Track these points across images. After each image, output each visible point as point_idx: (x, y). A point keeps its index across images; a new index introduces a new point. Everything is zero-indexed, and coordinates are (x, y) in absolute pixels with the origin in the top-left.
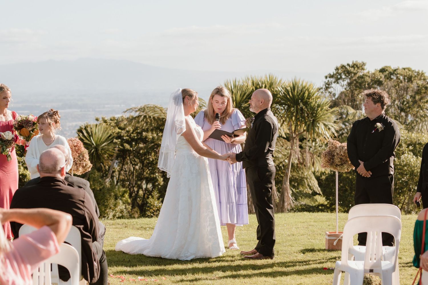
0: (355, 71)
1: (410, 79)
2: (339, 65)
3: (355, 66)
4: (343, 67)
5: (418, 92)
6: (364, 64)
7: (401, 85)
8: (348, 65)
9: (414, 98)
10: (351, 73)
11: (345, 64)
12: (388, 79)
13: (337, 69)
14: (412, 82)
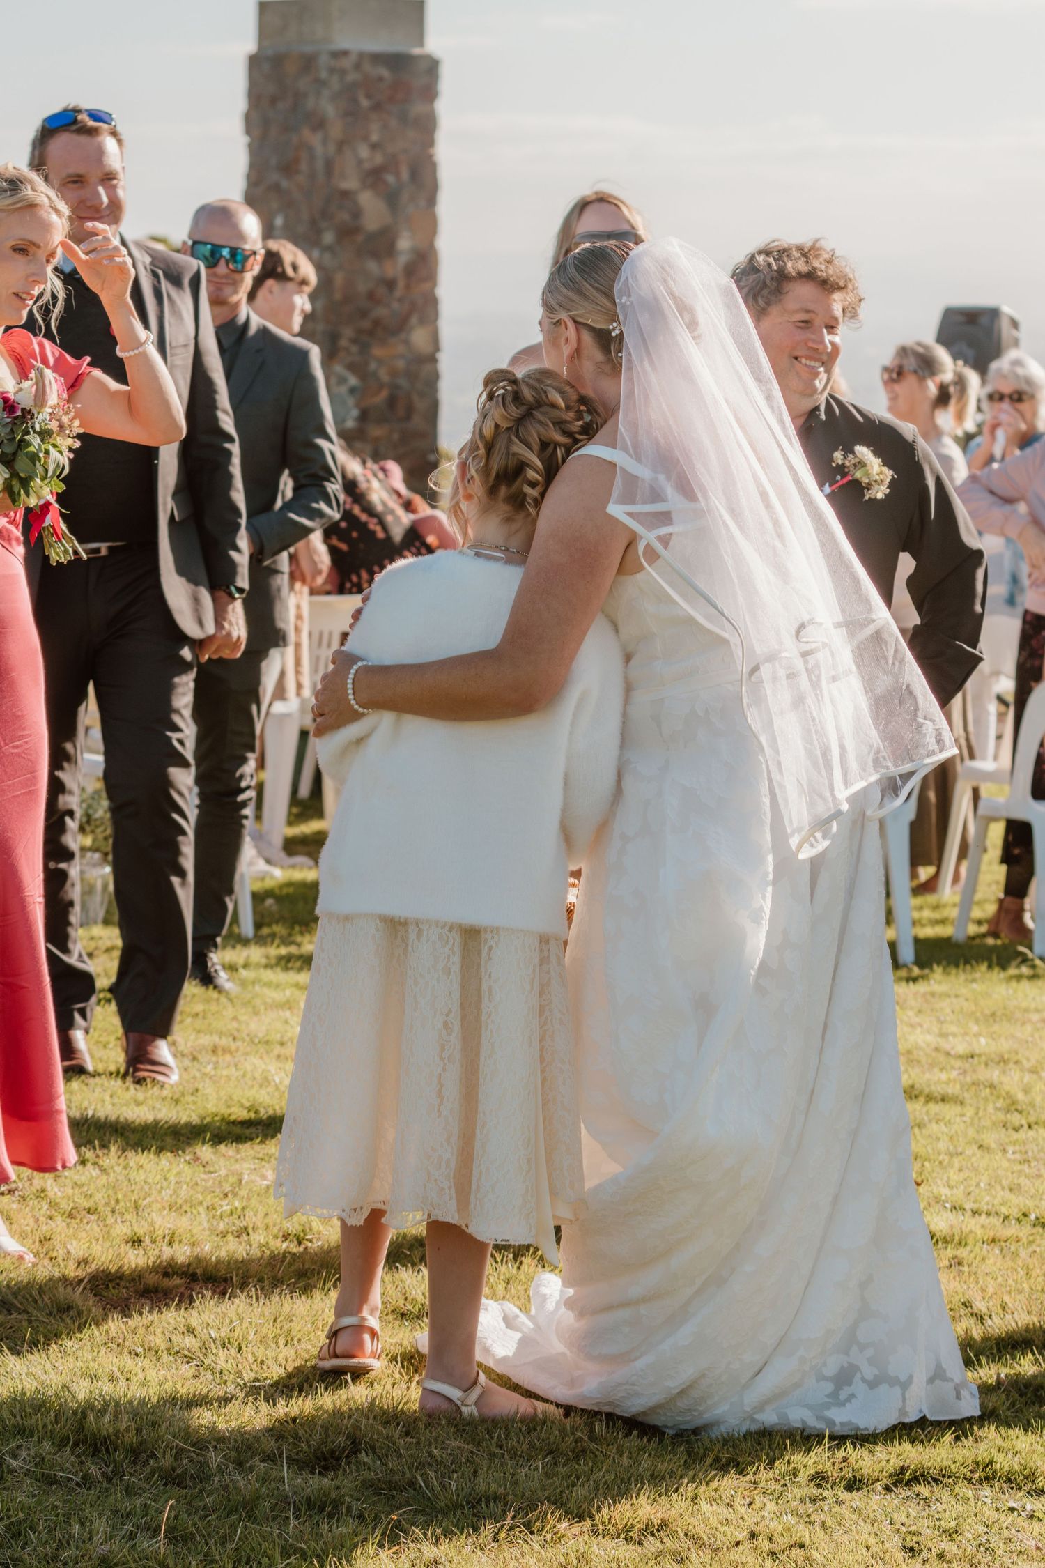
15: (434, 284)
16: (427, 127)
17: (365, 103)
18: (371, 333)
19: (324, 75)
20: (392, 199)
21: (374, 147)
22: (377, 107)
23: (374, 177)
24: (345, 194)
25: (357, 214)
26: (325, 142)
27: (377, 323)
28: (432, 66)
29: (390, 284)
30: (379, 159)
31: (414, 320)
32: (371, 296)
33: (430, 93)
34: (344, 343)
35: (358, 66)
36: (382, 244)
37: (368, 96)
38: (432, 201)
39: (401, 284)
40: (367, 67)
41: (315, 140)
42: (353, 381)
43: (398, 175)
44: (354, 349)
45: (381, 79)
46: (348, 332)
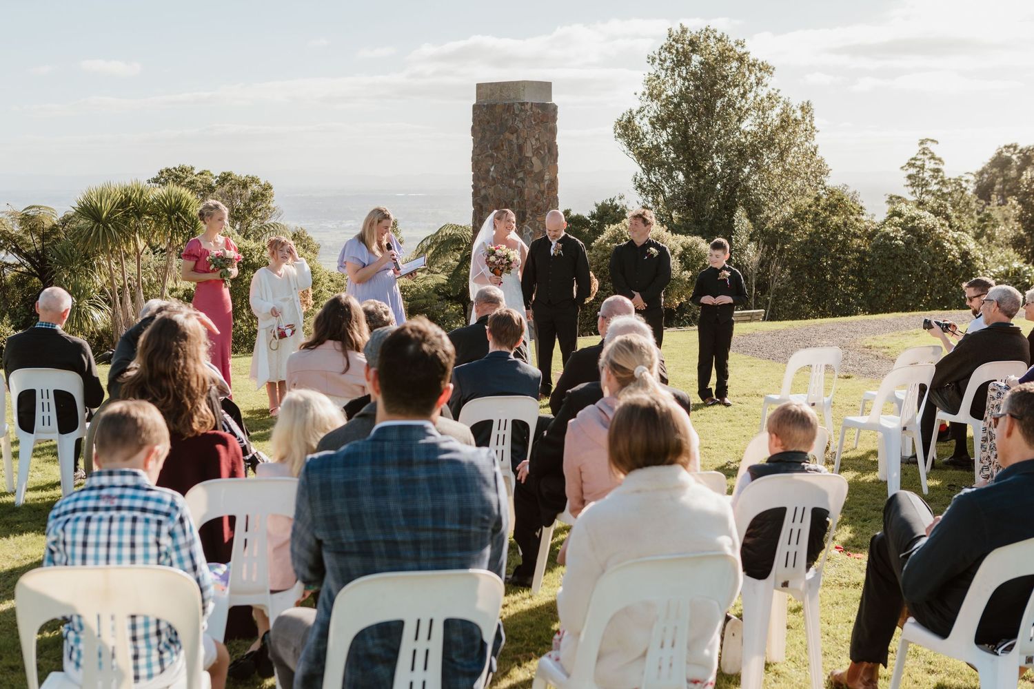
0: (184, 176)
1: (245, 185)
2: (163, 168)
3: (182, 170)
4: (168, 170)
5: (254, 198)
6: (192, 168)
7: (233, 191)
8: (175, 168)
9: (249, 205)
10: (180, 177)
11: (171, 167)
12: (220, 184)
13: (162, 173)
14: (247, 188)
15: (557, 193)
16: (553, 132)
17: (534, 123)
18: (536, 212)
19: (517, 112)
20: (543, 161)
21: (536, 140)
22: (537, 124)
23: (537, 151)
24: (528, 157)
25: (532, 166)
26: (517, 138)
27: (538, 208)
28: (555, 108)
29: (543, 193)
30: (538, 145)
31: (550, 207)
32: (536, 197)
33: (554, 119)
34: (528, 216)
35: (531, 108)
36: (539, 178)
37: (535, 121)
38: (556, 160)
39: (546, 192)
40: (534, 109)
41: (513, 138)
42: (531, 231)
43: (544, 150)
44: (531, 218)
45: (539, 113)
46: (529, 212)
